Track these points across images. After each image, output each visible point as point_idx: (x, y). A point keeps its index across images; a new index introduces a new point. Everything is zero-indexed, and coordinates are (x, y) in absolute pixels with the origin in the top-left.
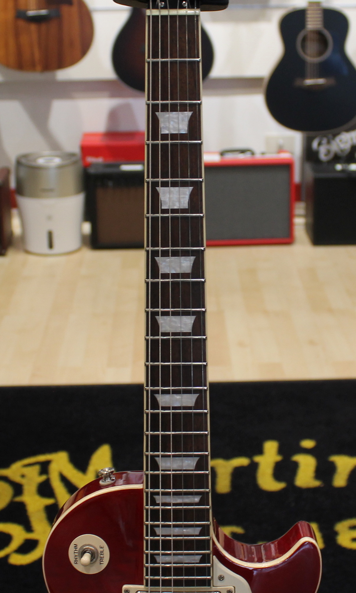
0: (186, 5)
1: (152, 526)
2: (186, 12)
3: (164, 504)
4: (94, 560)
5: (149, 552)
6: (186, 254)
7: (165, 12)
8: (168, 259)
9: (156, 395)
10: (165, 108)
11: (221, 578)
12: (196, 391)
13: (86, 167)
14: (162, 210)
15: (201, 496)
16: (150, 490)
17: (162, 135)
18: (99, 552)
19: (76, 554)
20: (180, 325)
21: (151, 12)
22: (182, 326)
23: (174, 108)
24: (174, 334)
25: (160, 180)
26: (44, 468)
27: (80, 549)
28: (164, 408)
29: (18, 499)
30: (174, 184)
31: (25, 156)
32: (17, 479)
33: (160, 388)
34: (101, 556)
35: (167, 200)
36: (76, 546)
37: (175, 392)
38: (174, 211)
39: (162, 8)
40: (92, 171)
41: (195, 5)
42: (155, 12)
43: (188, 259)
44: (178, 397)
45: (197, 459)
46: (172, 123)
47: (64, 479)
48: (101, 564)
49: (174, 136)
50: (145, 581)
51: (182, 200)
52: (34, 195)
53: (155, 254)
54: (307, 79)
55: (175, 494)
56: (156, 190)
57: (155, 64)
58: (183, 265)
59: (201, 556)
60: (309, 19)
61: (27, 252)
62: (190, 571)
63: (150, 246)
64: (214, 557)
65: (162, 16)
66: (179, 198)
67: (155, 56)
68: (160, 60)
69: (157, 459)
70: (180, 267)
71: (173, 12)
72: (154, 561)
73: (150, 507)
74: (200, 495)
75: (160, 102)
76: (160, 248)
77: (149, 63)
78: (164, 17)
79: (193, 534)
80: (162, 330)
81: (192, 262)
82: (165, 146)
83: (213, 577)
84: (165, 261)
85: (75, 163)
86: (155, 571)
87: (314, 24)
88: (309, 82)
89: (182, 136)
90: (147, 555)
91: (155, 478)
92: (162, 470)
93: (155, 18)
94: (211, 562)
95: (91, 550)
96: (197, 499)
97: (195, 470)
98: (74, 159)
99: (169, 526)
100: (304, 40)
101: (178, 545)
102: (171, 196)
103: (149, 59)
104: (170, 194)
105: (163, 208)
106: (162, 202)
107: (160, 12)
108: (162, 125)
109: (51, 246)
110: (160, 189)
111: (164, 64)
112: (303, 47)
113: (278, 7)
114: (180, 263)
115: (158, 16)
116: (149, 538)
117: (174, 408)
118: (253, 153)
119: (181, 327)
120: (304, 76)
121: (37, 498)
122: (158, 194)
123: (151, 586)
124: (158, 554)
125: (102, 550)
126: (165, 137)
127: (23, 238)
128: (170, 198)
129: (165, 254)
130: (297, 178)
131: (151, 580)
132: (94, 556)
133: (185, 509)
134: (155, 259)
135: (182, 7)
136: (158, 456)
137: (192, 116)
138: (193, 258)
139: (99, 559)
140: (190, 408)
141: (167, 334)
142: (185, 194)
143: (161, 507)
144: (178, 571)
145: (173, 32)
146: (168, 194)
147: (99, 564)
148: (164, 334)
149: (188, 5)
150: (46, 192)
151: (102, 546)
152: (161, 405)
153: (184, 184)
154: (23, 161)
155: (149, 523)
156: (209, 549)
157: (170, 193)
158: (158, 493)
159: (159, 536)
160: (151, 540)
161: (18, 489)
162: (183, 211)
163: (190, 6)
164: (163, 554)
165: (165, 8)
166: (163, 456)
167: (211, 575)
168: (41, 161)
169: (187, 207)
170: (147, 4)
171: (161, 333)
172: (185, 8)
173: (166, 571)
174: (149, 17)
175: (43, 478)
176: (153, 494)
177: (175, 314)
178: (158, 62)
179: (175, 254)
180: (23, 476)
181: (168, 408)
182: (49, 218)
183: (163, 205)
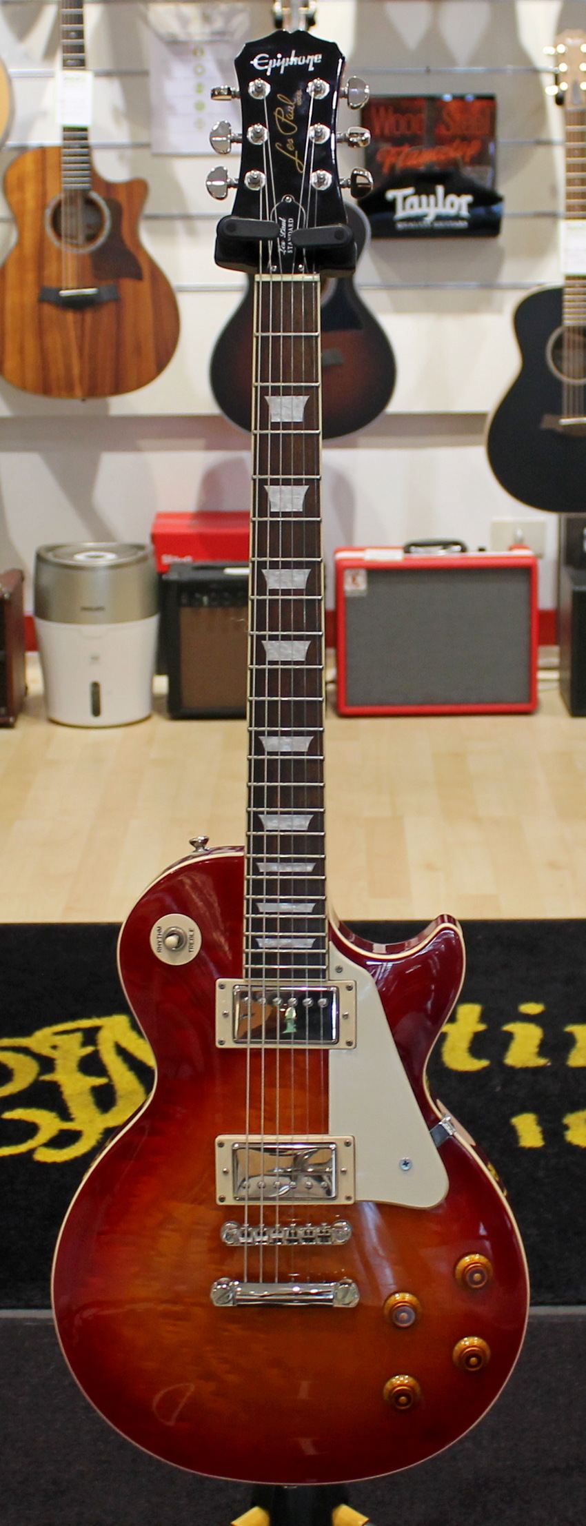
0: (303, 269)
1: (255, 901)
2: (303, 277)
3: (269, 874)
4: (181, 947)
5: (250, 933)
6: (298, 566)
7: (277, 278)
8: (277, 572)
9: (261, 738)
10: (276, 391)
11: (339, 970)
12: (309, 733)
13: (163, 570)
14: (271, 512)
15: (314, 864)
16: (252, 855)
17: (272, 423)
18: (189, 937)
19: (160, 940)
20: (290, 652)
21: (261, 277)
22: (294, 653)
23: (287, 392)
24: (284, 663)
25: (269, 477)
26: (90, 1036)
27: (165, 933)
28: (270, 753)
29: (47, 1077)
30: (286, 482)
31: (52, 549)
32: (46, 1051)
33: (266, 729)
34: (191, 941)
35: (278, 502)
36: (159, 929)
37: (285, 734)
38: (285, 514)
39: (273, 273)
40: (173, 576)
41: (314, 269)
42: (266, 278)
43: (301, 573)
44: (286, 739)
45: (311, 816)
46: (284, 409)
47: (121, 1051)
48: (190, 951)
49: (286, 425)
50: (244, 971)
51: (295, 501)
52: (68, 618)
53: (262, 565)
54: (564, 418)
55: (283, 860)
56: (264, 489)
57: (265, 339)
58: (296, 579)
59: (314, 940)
60: (566, 310)
61: (53, 722)
62: (299, 958)
63: (256, 555)
64: (331, 942)
65: (274, 282)
66: (292, 498)
67: (265, 329)
68: (271, 334)
69: (261, 816)
70: (292, 581)
71: (288, 278)
72: (255, 945)
73: (251, 877)
74: (314, 862)
75: (270, 384)
76: (268, 559)
77: (257, 337)
78: (276, 284)
79: (305, 911)
80: (269, 658)
81: (307, 576)
82: (276, 437)
83: (328, 967)
84: (273, 575)
85: (143, 559)
86: (256, 958)
87: (579, 319)
88: (565, 421)
89: (297, 426)
90: (247, 954)
91: (258, 840)
92: (267, 831)
93: (266, 284)
94: (327, 948)
95: (179, 933)
96: (310, 868)
97: (307, 831)
98: (141, 554)
99: (275, 937)
100: (559, 344)
101: (286, 925)
102: (282, 496)
103: (257, 333)
104: (281, 494)
105: (272, 510)
106: (272, 504)
107: (271, 277)
108: (272, 411)
109: (96, 711)
110: (270, 489)
111: (276, 339)
112: (557, 358)
113: (515, 287)
114: (292, 576)
115: (269, 282)
116: (251, 916)
117: (283, 754)
118: (464, 550)
119: (292, 654)
120: (558, 411)
121: (79, 1076)
122: (266, 494)
123: (252, 977)
124: (261, 937)
125: (191, 933)
126: (276, 426)
127: (46, 698)
128: (281, 499)
129: (274, 565)
130: (546, 599)
131: (253, 970)
132: (181, 942)
133: (295, 880)
134: (262, 572)
135: (297, 272)
136: (262, 813)
137: (308, 401)
138: (307, 571)
139: (188, 945)
140: (302, 754)
141: (276, 663)
142: (299, 494)
143: (265, 877)
144: (285, 958)
145: (287, 301)
146: (278, 494)
147: (188, 951)
148: (271, 663)
149: (305, 270)
150: (92, 612)
151: (192, 929)
152: (267, 749)
153: (298, 482)
154: (50, 556)
155: (251, 897)
156: (323, 931)
157: (281, 492)
158: (261, 860)
159: (262, 913)
160: (252, 954)
161: (47, 1064)
162: (297, 514)
163: (307, 271)
164: (267, 937)
165: (277, 272)
166: (269, 813)
167: (327, 964)
168: (80, 558)
169: (301, 510)
170: (256, 268)
171: (269, 661)
172: (301, 273)
173: (271, 958)
174: (258, 283)
175: (89, 1049)
176: (256, 860)
177: (285, 638)
178: (268, 337)
179: (286, 565)
180: (54, 1047)
181: (276, 754)
182: (95, 658)
183: (272, 506)
